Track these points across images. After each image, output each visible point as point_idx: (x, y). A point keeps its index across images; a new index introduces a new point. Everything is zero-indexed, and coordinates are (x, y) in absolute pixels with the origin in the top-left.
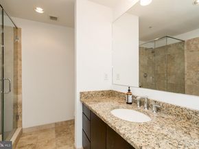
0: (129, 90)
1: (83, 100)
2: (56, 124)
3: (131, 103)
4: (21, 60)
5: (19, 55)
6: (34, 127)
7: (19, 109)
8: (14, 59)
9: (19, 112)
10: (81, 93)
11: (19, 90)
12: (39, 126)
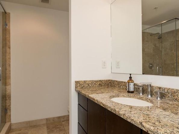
0: (130, 78)
1: (78, 89)
2: (47, 119)
3: (132, 92)
4: (10, 48)
5: (8, 43)
6: (24, 123)
7: (7, 102)
8: (3, 47)
9: (8, 105)
10: (77, 82)
11: (7, 81)
12: (29, 122)
